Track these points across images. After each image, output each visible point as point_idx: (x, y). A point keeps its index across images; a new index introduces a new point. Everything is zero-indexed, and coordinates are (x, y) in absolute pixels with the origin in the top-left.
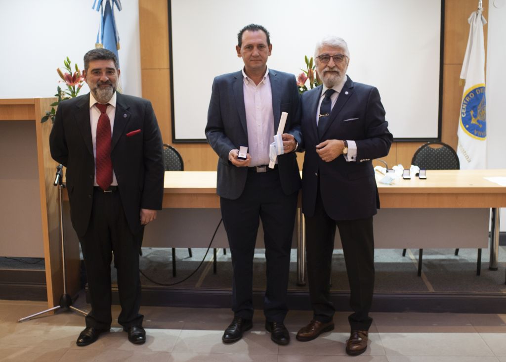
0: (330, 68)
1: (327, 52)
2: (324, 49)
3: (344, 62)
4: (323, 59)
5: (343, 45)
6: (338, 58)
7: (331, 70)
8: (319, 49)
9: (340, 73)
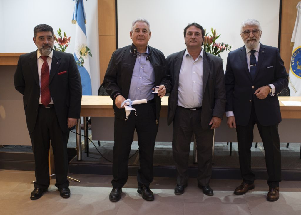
0: (251, 38)
1: (248, 29)
2: (246, 27)
3: (258, 33)
4: (246, 33)
5: (257, 24)
6: (255, 32)
7: (252, 39)
8: (243, 28)
9: (257, 40)
